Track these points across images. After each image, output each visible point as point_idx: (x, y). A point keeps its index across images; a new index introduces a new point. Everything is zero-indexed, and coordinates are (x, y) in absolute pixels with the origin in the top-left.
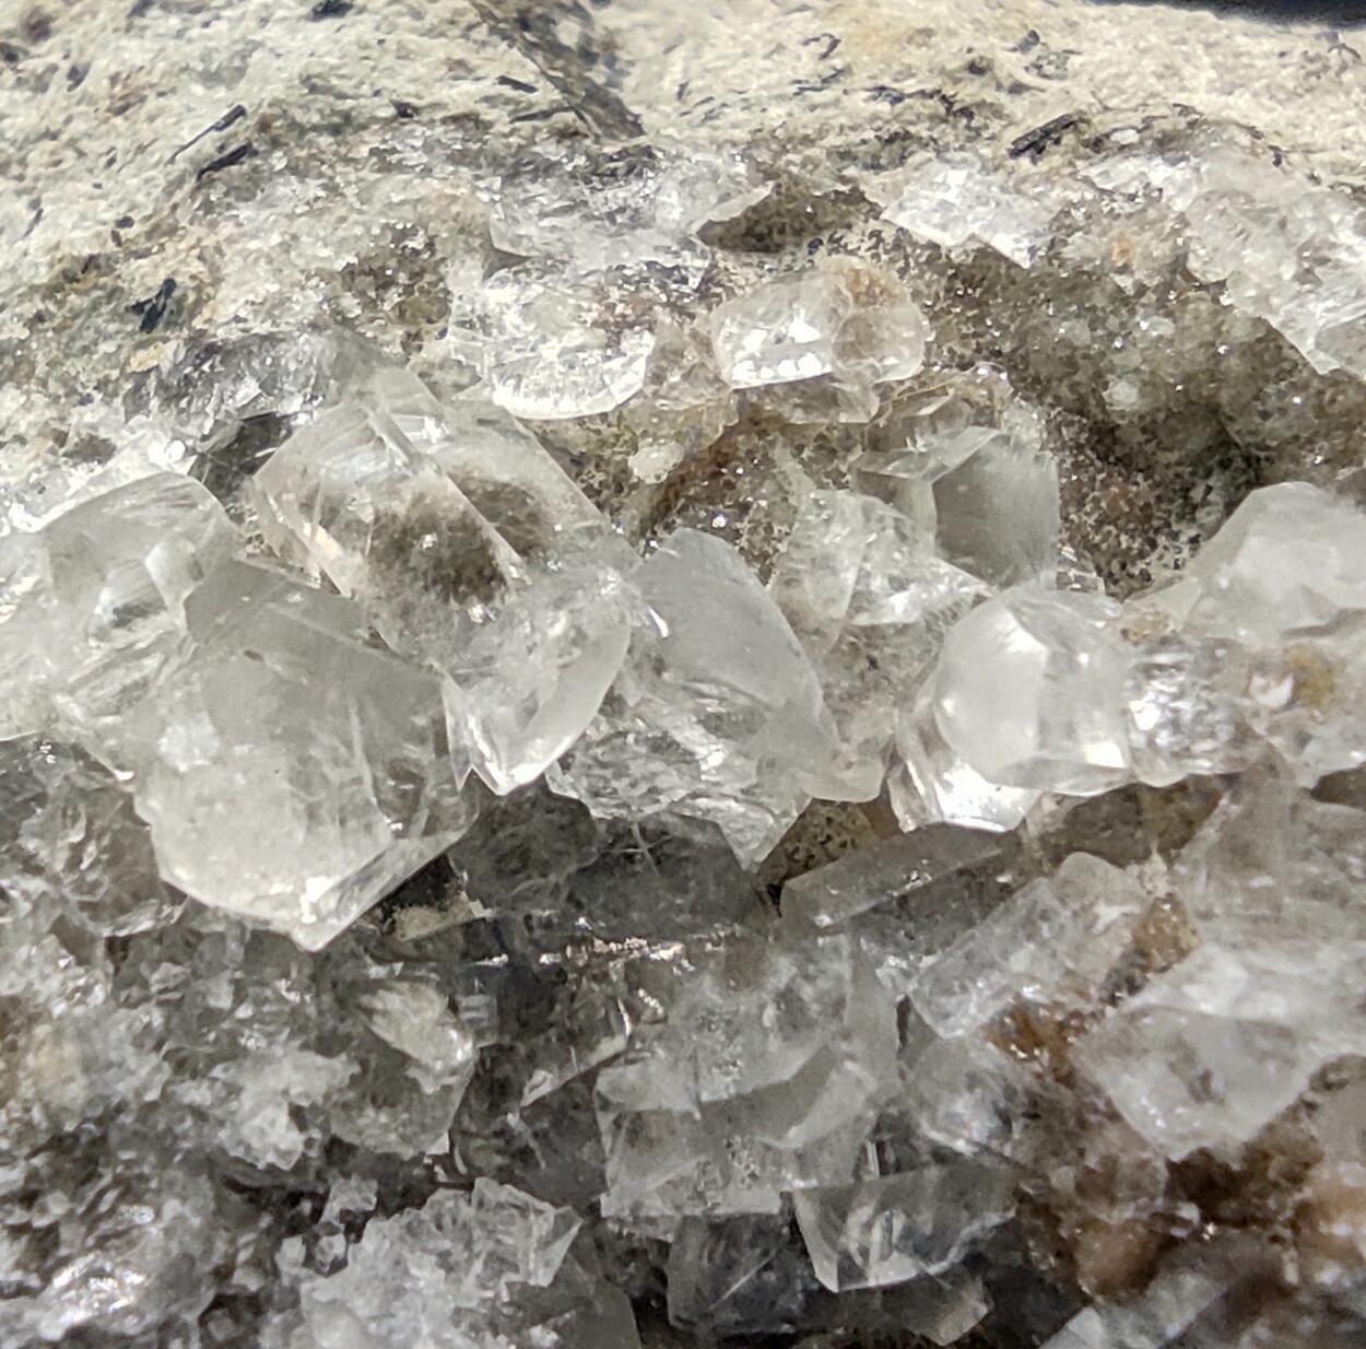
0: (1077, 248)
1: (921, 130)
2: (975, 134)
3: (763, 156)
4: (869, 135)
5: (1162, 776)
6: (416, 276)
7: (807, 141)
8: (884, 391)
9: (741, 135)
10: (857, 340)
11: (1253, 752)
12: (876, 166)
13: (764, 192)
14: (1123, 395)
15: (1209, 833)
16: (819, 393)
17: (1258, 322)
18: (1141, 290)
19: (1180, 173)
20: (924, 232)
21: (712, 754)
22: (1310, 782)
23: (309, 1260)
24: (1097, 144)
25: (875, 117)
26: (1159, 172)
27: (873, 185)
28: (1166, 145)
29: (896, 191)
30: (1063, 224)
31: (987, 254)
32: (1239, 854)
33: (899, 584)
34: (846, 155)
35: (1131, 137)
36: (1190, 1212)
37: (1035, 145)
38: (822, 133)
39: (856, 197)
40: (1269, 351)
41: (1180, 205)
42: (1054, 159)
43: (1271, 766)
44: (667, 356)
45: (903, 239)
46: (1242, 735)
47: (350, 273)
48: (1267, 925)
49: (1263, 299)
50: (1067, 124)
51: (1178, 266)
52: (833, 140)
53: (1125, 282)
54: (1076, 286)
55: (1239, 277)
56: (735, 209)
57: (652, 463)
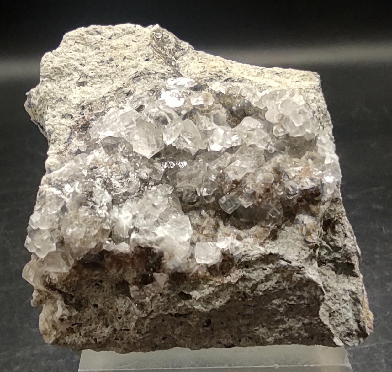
0: (230, 92)
1: (214, 78)
2: (220, 79)
3: (196, 80)
4: (208, 78)
5: (235, 145)
6: (158, 91)
7: (201, 78)
8: (209, 106)
9: (194, 77)
10: (206, 100)
11: (243, 143)
12: (209, 82)
13: (196, 84)
14: (234, 108)
15: (239, 150)
16: (202, 106)
17: (248, 101)
18: (236, 97)
19: (242, 84)
20: (214, 89)
21: (189, 142)
22: (248, 145)
23: (148, 189)
24: (233, 81)
25: (209, 77)
26: (239, 84)
27: (208, 84)
28: (240, 81)
29: (211, 85)
30: (229, 89)
31: (220, 92)
32: (241, 153)
33: (209, 126)
34: (205, 80)
35: (237, 80)
36: (235, 185)
37: (226, 80)
38: (203, 78)
39: (207, 85)
40: (249, 104)
41: (241, 88)
42: (228, 82)
43: (245, 144)
44: (185, 101)
45: (212, 90)
46: (242, 141)
47: (150, 90)
48: (243, 159)
49: (249, 98)
50: (230, 78)
51: (240, 95)
52: (204, 79)
53: (235, 96)
54: (230, 96)
55: (247, 96)
56: (193, 86)
57: (184, 112)
